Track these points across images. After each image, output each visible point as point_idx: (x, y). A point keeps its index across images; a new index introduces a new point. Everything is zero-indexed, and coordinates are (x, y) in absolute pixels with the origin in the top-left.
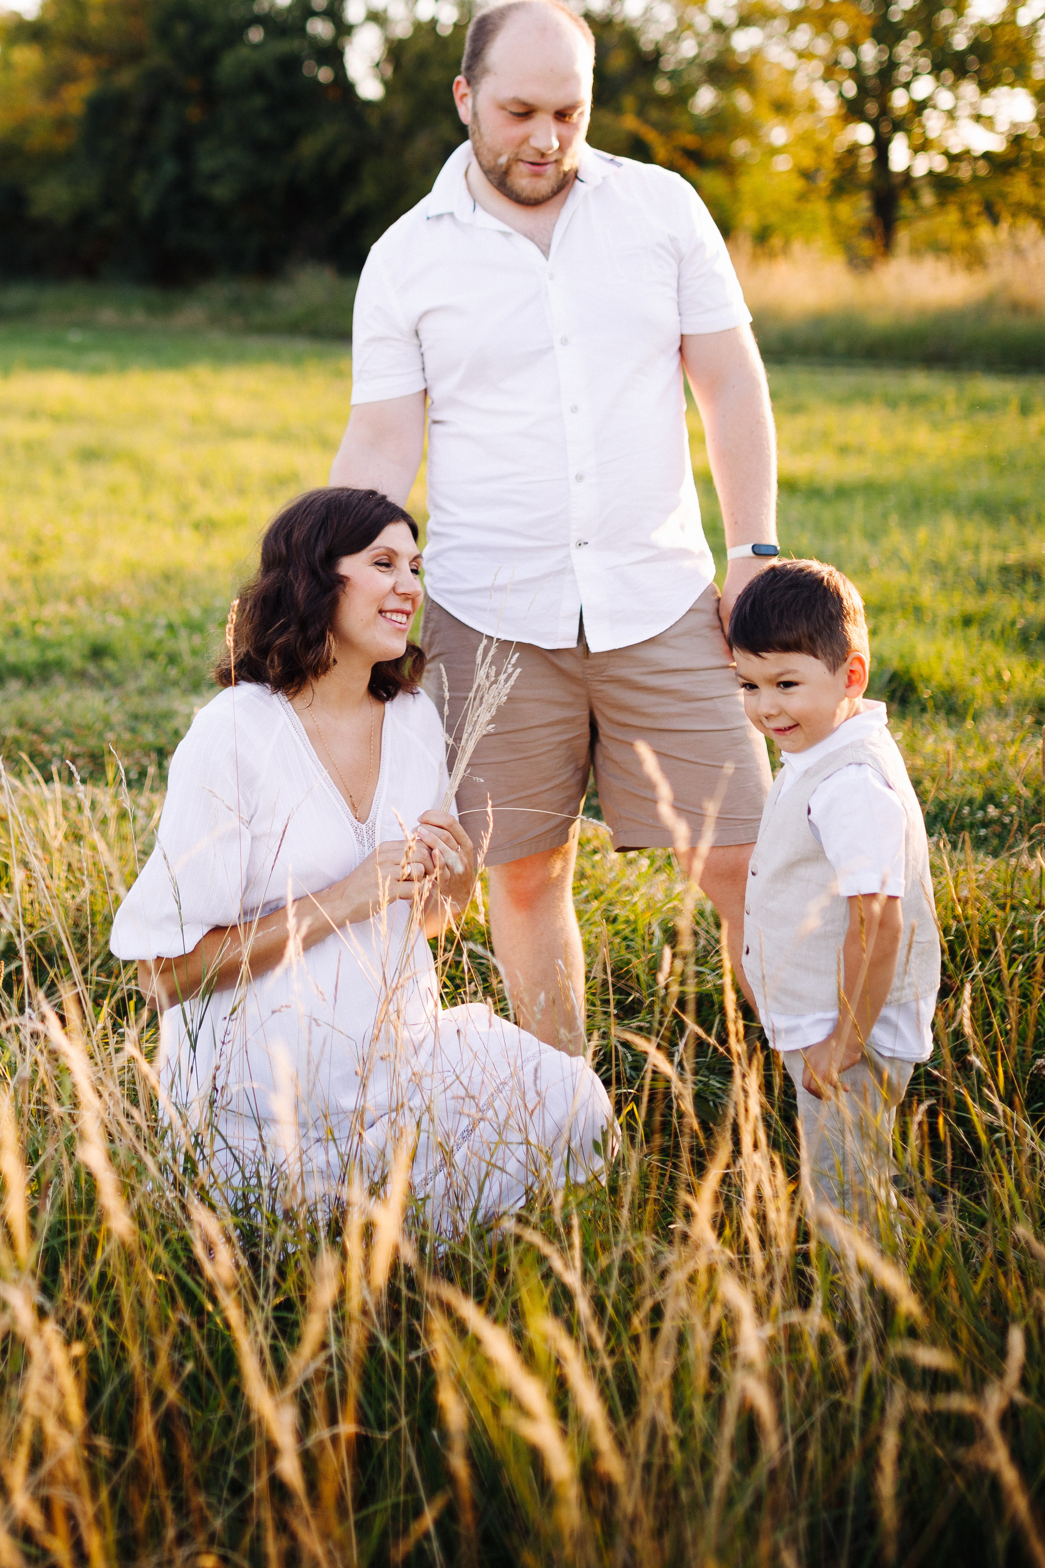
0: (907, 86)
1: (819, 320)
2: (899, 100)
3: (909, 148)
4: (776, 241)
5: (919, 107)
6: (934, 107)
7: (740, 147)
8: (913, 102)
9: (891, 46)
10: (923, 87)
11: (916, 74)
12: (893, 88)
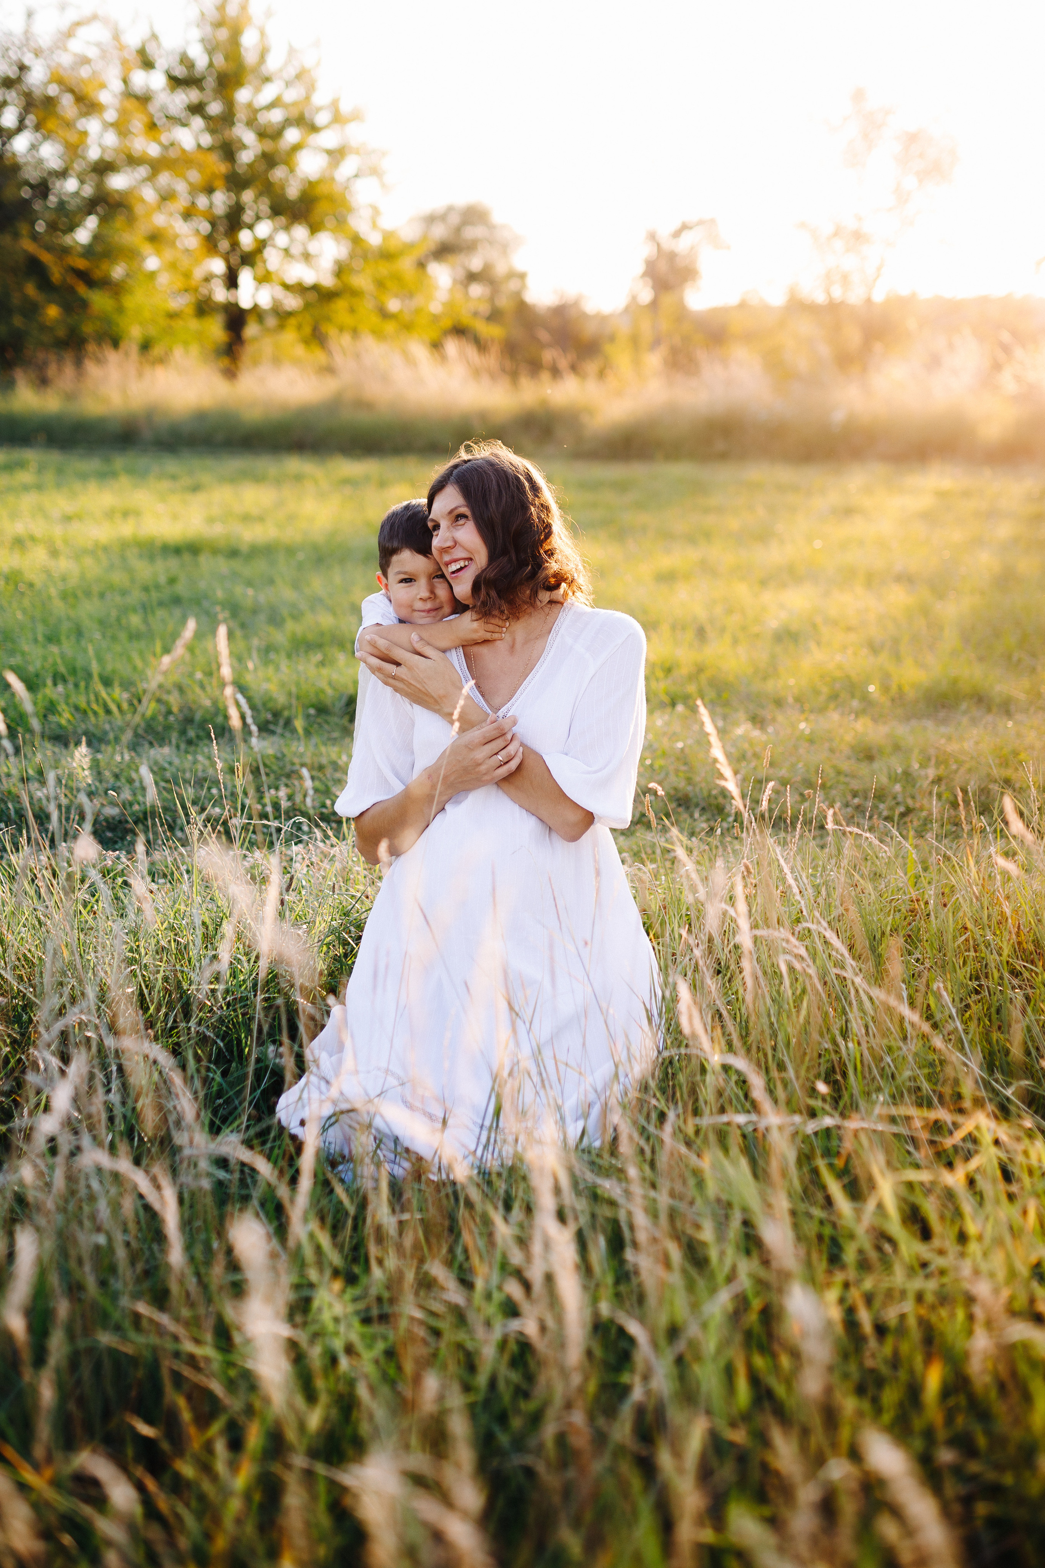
0: (251, 227)
1: (201, 416)
2: (245, 238)
3: (255, 278)
4: (157, 351)
5: (262, 245)
6: (274, 246)
7: (118, 272)
8: (256, 239)
9: (238, 195)
10: (263, 229)
11: (258, 218)
12: (241, 228)
